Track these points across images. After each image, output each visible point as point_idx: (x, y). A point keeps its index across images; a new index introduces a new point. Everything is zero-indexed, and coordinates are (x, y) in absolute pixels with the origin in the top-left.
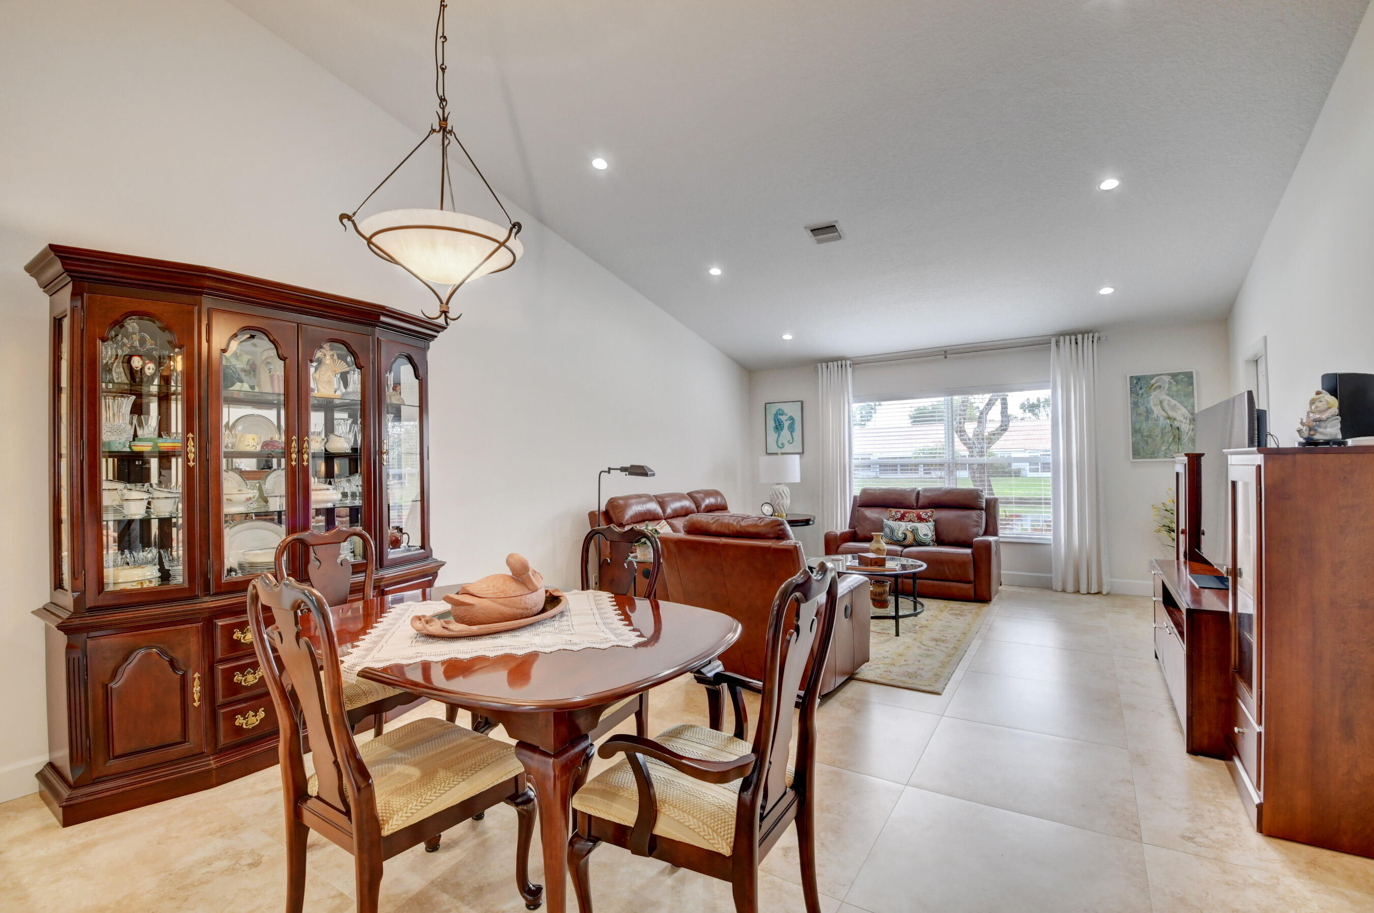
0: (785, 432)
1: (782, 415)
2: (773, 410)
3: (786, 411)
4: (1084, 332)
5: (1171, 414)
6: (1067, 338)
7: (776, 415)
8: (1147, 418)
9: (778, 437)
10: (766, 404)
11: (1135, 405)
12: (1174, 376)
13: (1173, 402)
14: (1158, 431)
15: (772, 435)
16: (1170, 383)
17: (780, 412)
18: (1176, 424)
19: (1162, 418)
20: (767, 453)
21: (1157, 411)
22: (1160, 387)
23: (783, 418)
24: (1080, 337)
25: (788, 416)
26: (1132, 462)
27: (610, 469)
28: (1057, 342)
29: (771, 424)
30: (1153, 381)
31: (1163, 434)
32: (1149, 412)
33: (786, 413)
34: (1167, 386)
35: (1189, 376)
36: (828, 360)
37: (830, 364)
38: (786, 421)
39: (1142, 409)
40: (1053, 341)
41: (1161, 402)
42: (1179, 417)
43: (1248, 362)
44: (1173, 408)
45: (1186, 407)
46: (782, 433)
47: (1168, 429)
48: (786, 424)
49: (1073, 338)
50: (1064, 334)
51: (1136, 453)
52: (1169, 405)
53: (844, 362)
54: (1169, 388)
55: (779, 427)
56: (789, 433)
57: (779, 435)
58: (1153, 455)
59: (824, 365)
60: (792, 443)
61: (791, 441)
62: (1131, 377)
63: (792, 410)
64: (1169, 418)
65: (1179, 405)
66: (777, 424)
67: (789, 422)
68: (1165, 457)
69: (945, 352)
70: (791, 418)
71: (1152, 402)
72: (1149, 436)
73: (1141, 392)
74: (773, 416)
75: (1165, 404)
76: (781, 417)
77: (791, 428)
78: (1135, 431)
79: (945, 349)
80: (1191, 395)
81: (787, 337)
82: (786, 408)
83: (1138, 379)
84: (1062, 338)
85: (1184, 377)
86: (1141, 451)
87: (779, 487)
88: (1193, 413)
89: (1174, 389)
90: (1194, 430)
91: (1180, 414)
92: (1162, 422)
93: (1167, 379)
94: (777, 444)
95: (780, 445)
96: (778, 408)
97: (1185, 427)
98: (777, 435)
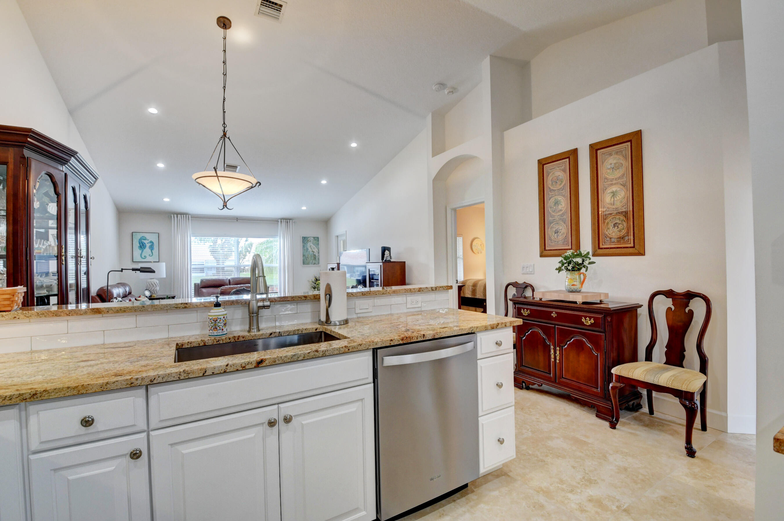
0: (147, 250)
1: (145, 240)
2: (139, 236)
4: (290, 219)
6: (284, 220)
7: (140, 240)
9: (142, 253)
10: (132, 233)
11: (304, 246)
12: (314, 238)
13: (314, 246)
14: (310, 256)
15: (137, 252)
16: (313, 240)
17: (143, 238)
18: (315, 254)
19: (311, 252)
20: (133, 261)
21: (310, 249)
22: (310, 241)
23: (146, 242)
24: (288, 221)
25: (149, 241)
26: (302, 266)
27: (122, 269)
28: (281, 222)
29: (136, 244)
30: (308, 239)
32: (307, 249)
33: (148, 239)
34: (312, 241)
35: (318, 238)
36: (181, 214)
37: (179, 215)
38: (148, 243)
39: (305, 248)
40: (280, 220)
41: (311, 246)
42: (315, 252)
43: (336, 236)
45: (317, 248)
46: (145, 250)
47: (312, 255)
48: (148, 245)
49: (286, 220)
50: (284, 219)
51: (304, 263)
52: (313, 247)
53: (187, 216)
54: (313, 242)
55: (142, 246)
56: (150, 250)
57: (142, 251)
58: (308, 264)
59: (175, 216)
60: (152, 256)
61: (151, 255)
62: (303, 237)
63: (151, 238)
64: (313, 251)
65: (315, 247)
66: (141, 245)
67: (150, 244)
68: (312, 264)
69: (237, 218)
70: (152, 242)
71: (308, 246)
72: (307, 257)
73: (305, 242)
74: (138, 241)
75: (312, 247)
76: (144, 241)
77: (152, 248)
78: (304, 256)
79: (237, 217)
80: (318, 244)
81: (166, 200)
82: (148, 236)
83: (305, 238)
84: (282, 220)
85: (317, 239)
86: (305, 262)
87: (152, 280)
88: (319, 250)
89: (314, 242)
90: (319, 256)
91: (316, 250)
92: (311, 253)
93: (312, 238)
94: (141, 256)
95: (143, 257)
96: (142, 236)
97: (317, 255)
98: (141, 251)
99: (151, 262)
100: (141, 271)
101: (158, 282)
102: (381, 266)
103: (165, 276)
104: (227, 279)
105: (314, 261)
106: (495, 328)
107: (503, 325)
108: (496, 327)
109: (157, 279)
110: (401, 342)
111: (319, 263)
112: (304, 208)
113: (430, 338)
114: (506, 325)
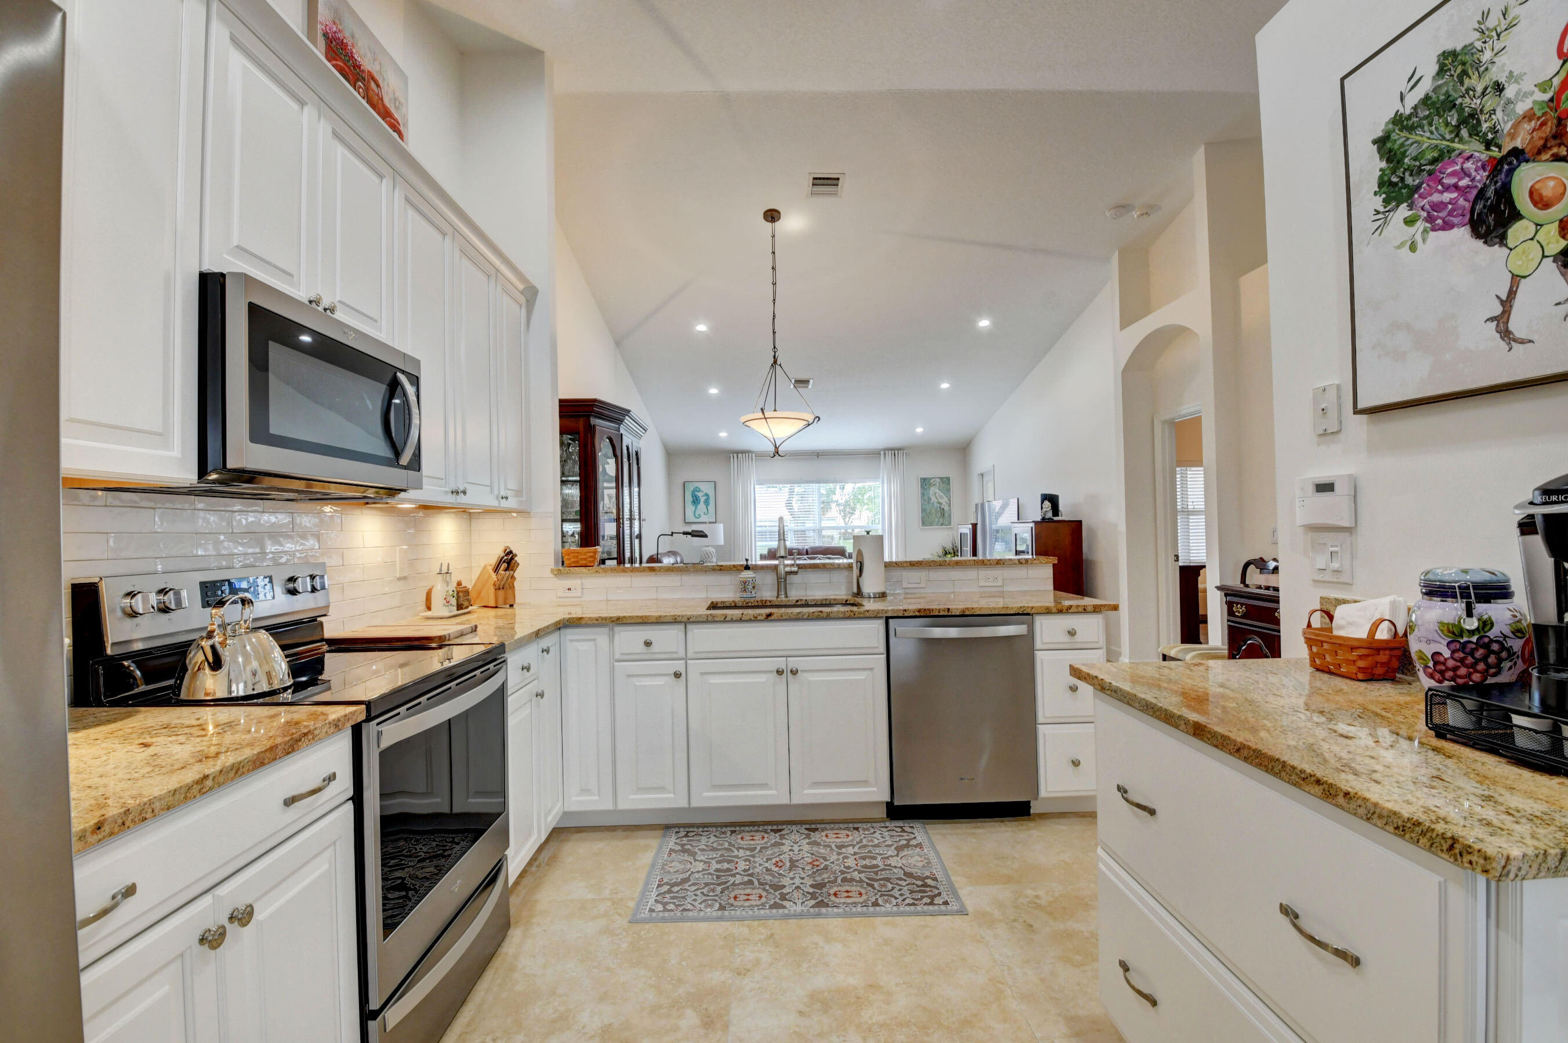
0: (702, 506)
3: (702, 489)
4: (899, 449)
5: (940, 501)
6: (890, 452)
7: (693, 492)
8: (929, 503)
10: (684, 483)
11: (923, 494)
12: (941, 479)
13: (941, 494)
14: (934, 511)
15: (690, 508)
16: (940, 483)
17: (697, 490)
18: (942, 507)
19: (936, 503)
21: (933, 499)
22: (934, 485)
23: (700, 494)
24: (896, 452)
26: (921, 527)
27: (672, 533)
28: (885, 454)
29: (689, 498)
30: (932, 481)
31: (936, 512)
32: (930, 499)
34: (938, 484)
35: (948, 479)
36: (743, 452)
37: (740, 455)
39: (926, 498)
40: (882, 453)
41: (935, 494)
42: (944, 503)
43: (979, 474)
44: (941, 497)
45: (947, 497)
46: (699, 506)
47: (939, 509)
48: (702, 499)
49: (893, 452)
50: (888, 449)
51: (924, 524)
52: (939, 494)
53: (750, 454)
54: (939, 486)
55: (696, 501)
56: (704, 507)
57: (696, 508)
58: (931, 524)
59: (735, 455)
62: (921, 479)
63: (706, 488)
64: (939, 503)
65: (943, 496)
68: (938, 525)
70: (707, 495)
71: (931, 494)
72: (930, 513)
73: (926, 487)
75: (937, 495)
77: (707, 502)
78: (923, 510)
80: (949, 490)
81: (723, 434)
82: (703, 487)
83: (925, 479)
84: (887, 452)
85: (946, 481)
86: (926, 520)
87: (707, 549)
88: (950, 501)
89: (942, 486)
90: (950, 510)
91: (944, 500)
92: (936, 505)
93: (938, 480)
94: (695, 516)
95: (697, 515)
96: (695, 486)
97: (946, 508)
98: (694, 508)
99: (706, 523)
100: (693, 536)
101: (714, 551)
102: (1032, 528)
103: (723, 544)
104: (803, 549)
105: (941, 520)
106: (1064, 611)
107: (1081, 609)
108: (1067, 610)
109: (713, 546)
110: (917, 614)
111: (950, 524)
112: (919, 430)
113: (958, 613)
114: (1085, 609)
